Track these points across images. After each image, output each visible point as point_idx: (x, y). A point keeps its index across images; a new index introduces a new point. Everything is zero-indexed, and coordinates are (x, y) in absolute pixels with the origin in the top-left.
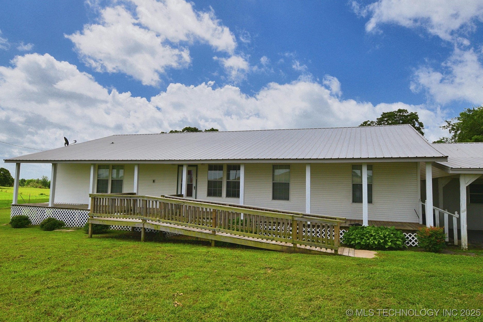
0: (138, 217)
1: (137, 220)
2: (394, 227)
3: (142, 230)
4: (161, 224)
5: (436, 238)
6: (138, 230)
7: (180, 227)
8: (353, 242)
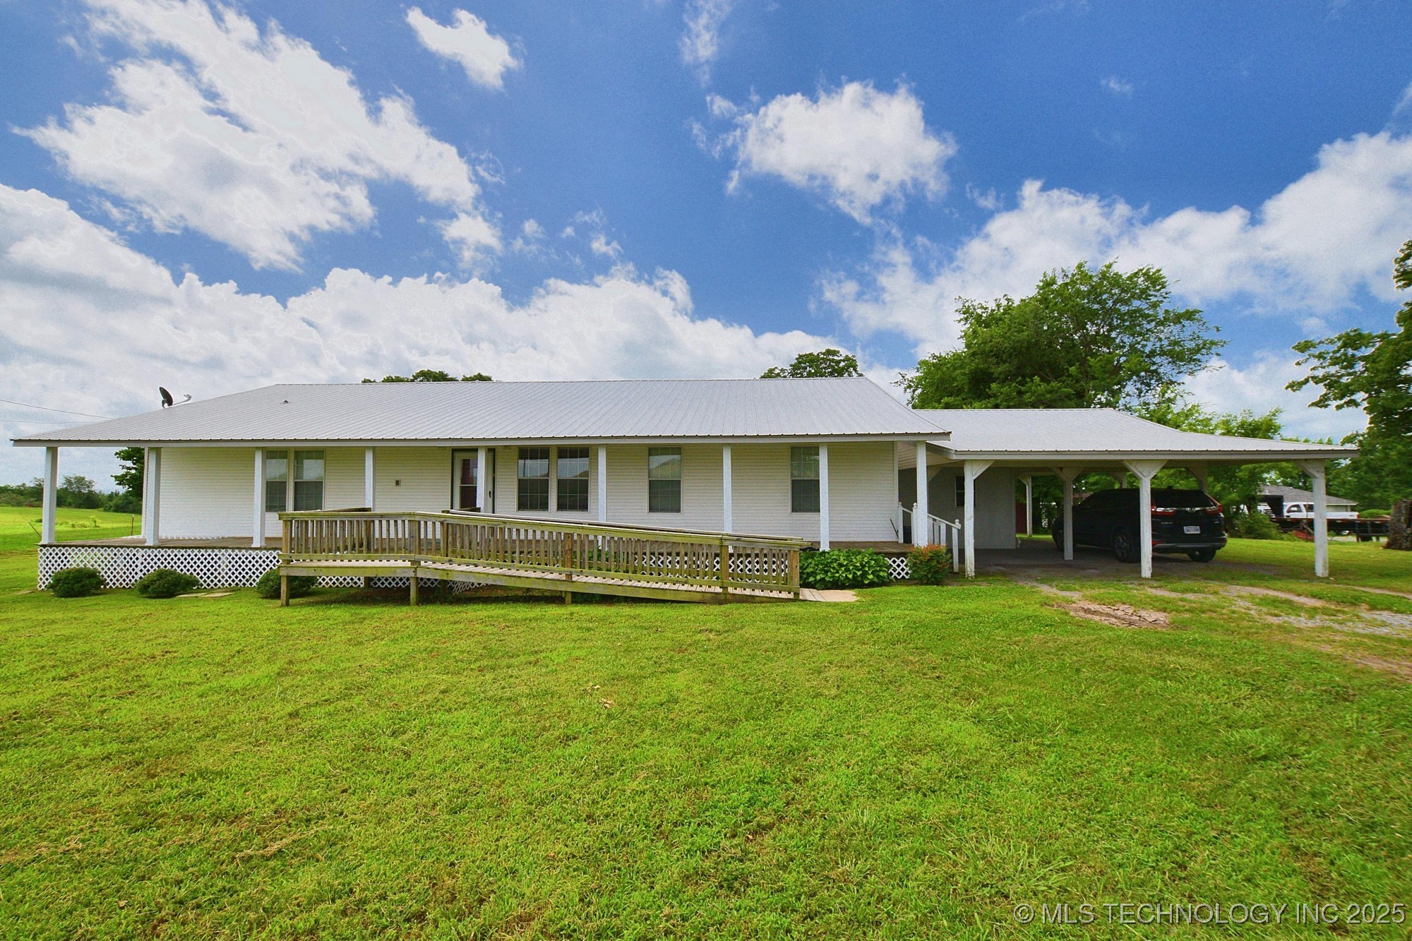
0: (401, 557)
1: (400, 563)
2: (871, 550)
3: (413, 582)
4: (455, 567)
5: (938, 562)
6: (379, 584)
7: (497, 571)
8: (811, 579)
